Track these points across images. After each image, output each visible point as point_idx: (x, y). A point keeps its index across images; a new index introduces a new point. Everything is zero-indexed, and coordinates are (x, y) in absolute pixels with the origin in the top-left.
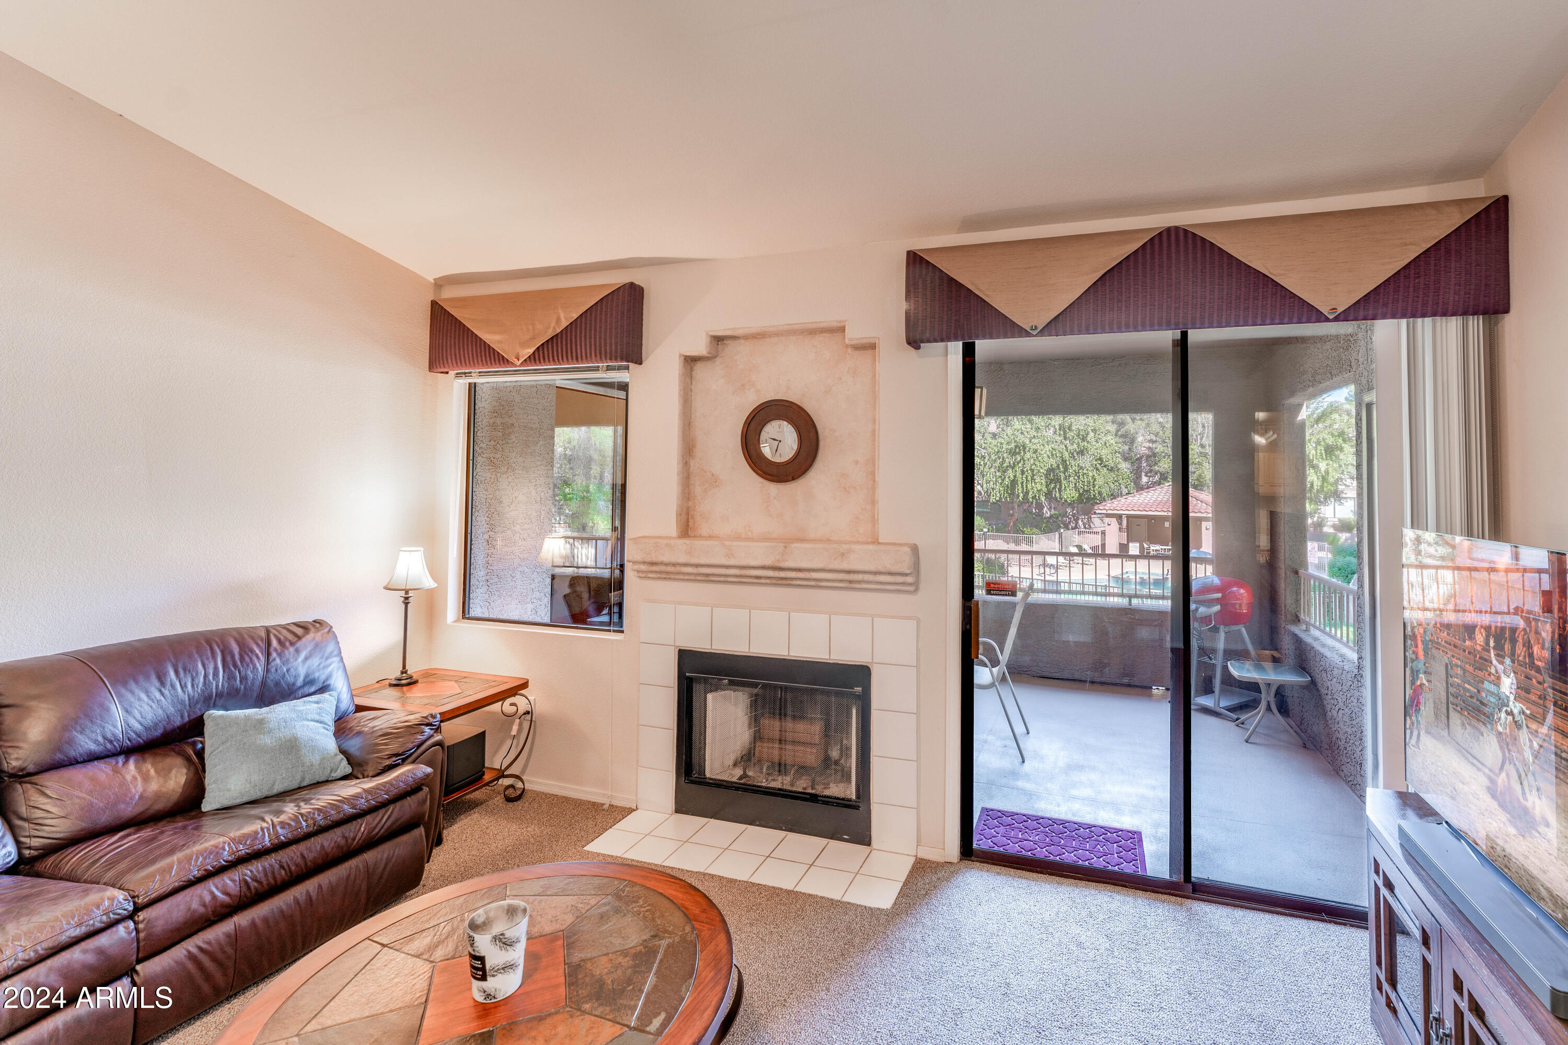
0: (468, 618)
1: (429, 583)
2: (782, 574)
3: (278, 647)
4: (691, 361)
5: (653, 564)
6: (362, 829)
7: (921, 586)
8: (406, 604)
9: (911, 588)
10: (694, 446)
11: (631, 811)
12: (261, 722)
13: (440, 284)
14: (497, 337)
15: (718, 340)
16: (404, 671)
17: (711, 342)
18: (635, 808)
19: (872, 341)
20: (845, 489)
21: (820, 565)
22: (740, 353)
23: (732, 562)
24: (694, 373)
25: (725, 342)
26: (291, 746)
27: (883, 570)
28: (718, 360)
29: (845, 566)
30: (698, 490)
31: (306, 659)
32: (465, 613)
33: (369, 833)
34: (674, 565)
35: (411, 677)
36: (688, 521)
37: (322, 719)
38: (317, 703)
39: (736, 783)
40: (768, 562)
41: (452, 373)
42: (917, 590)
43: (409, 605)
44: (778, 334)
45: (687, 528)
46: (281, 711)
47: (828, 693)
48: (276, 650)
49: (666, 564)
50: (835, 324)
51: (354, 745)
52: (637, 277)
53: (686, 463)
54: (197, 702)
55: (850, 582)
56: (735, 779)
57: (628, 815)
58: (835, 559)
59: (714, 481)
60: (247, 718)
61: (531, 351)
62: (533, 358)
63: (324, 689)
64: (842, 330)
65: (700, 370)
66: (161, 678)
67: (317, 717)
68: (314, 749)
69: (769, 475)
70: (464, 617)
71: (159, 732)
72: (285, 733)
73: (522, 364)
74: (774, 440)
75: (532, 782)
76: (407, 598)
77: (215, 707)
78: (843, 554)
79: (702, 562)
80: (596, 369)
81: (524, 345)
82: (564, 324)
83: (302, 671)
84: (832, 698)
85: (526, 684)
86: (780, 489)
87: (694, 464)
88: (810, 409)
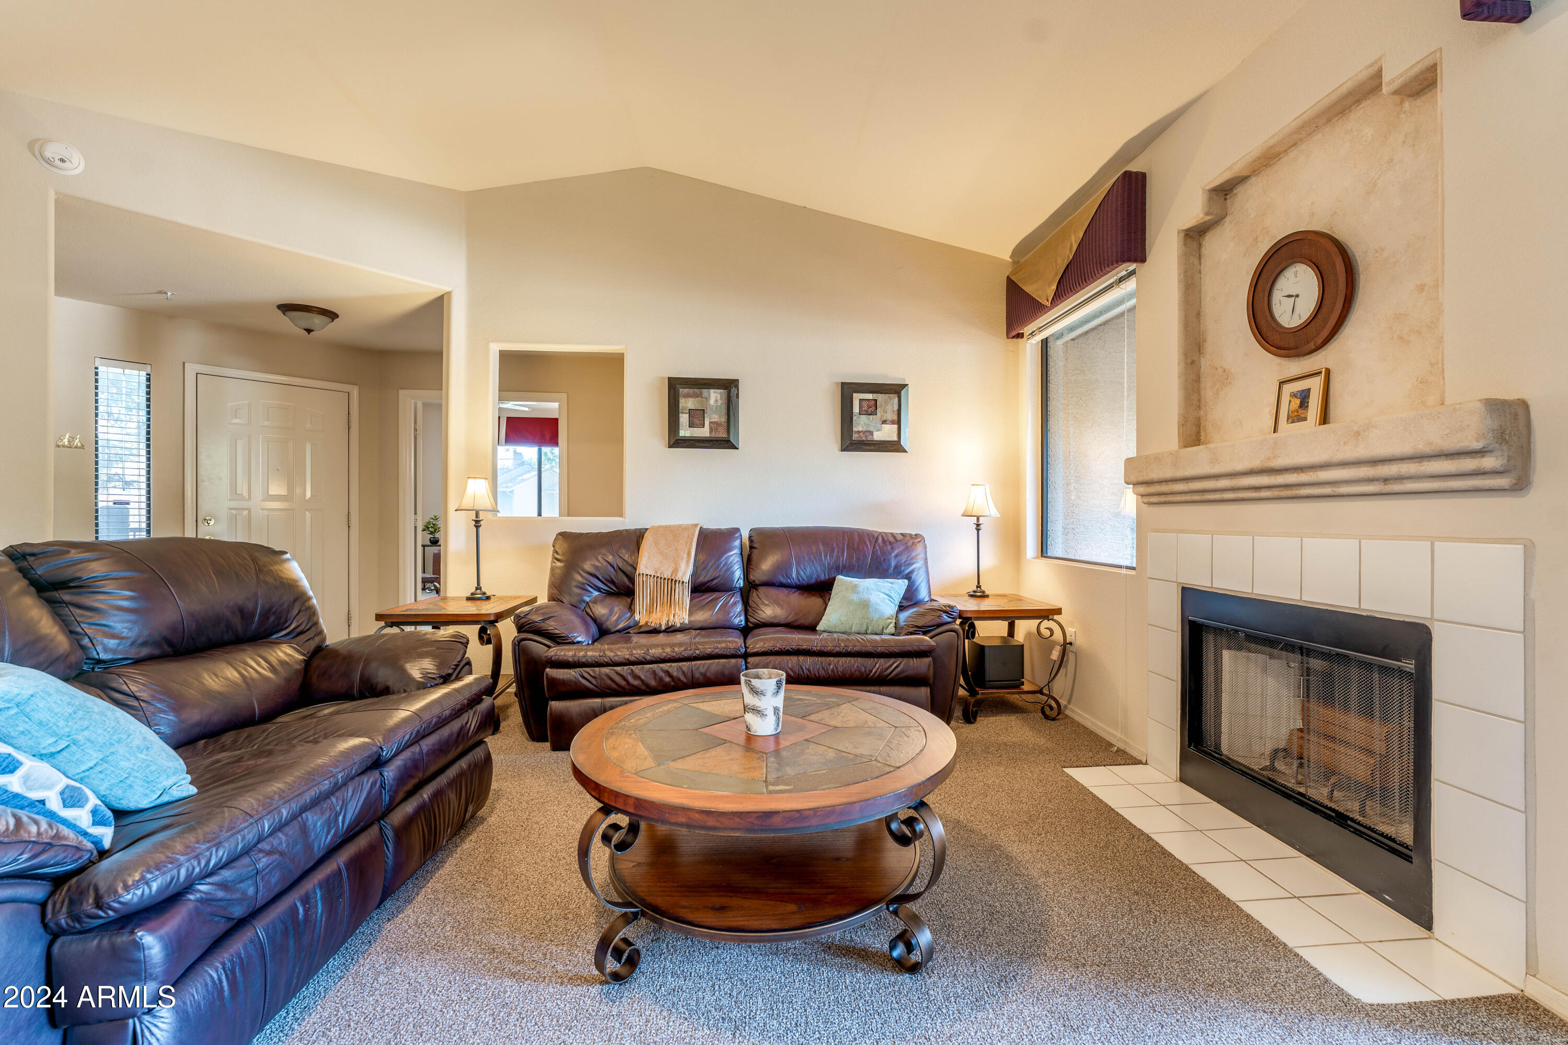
0: (1045, 557)
3: (881, 544)
4: (1194, 235)
5: (1151, 483)
6: (877, 666)
8: (977, 529)
10: (1203, 340)
11: (1137, 762)
12: (856, 586)
13: (1015, 259)
14: (1037, 287)
15: (1223, 192)
16: (979, 586)
17: (1210, 199)
18: (1144, 762)
20: (1401, 338)
22: (1251, 198)
23: (1217, 469)
24: (1203, 249)
25: (1235, 191)
26: (865, 605)
28: (1228, 219)
29: (1361, 452)
30: (1208, 394)
31: (906, 555)
32: (1043, 551)
33: (882, 672)
35: (983, 592)
36: (1198, 433)
37: (891, 594)
38: (892, 583)
39: (1256, 772)
41: (1024, 335)
43: (980, 532)
45: (1194, 439)
47: (1369, 666)
48: (879, 545)
49: (1165, 483)
50: (1366, 74)
51: (907, 619)
52: (1134, 162)
53: (1192, 363)
54: (832, 568)
55: (1386, 480)
56: (1256, 768)
57: (1132, 764)
58: (1345, 444)
59: (1226, 378)
60: (851, 582)
61: (1054, 287)
64: (1377, 77)
65: (1208, 238)
66: (820, 548)
67: (887, 592)
68: (876, 610)
69: (1284, 349)
70: (1042, 556)
71: (813, 581)
72: (865, 596)
74: (1289, 296)
75: (1073, 711)
76: (978, 525)
77: (842, 574)
78: (1358, 434)
81: (1051, 285)
82: (1075, 246)
83: (899, 562)
84: (1376, 676)
85: (1058, 611)
86: (1296, 367)
87: (1205, 363)
88: (1341, 234)
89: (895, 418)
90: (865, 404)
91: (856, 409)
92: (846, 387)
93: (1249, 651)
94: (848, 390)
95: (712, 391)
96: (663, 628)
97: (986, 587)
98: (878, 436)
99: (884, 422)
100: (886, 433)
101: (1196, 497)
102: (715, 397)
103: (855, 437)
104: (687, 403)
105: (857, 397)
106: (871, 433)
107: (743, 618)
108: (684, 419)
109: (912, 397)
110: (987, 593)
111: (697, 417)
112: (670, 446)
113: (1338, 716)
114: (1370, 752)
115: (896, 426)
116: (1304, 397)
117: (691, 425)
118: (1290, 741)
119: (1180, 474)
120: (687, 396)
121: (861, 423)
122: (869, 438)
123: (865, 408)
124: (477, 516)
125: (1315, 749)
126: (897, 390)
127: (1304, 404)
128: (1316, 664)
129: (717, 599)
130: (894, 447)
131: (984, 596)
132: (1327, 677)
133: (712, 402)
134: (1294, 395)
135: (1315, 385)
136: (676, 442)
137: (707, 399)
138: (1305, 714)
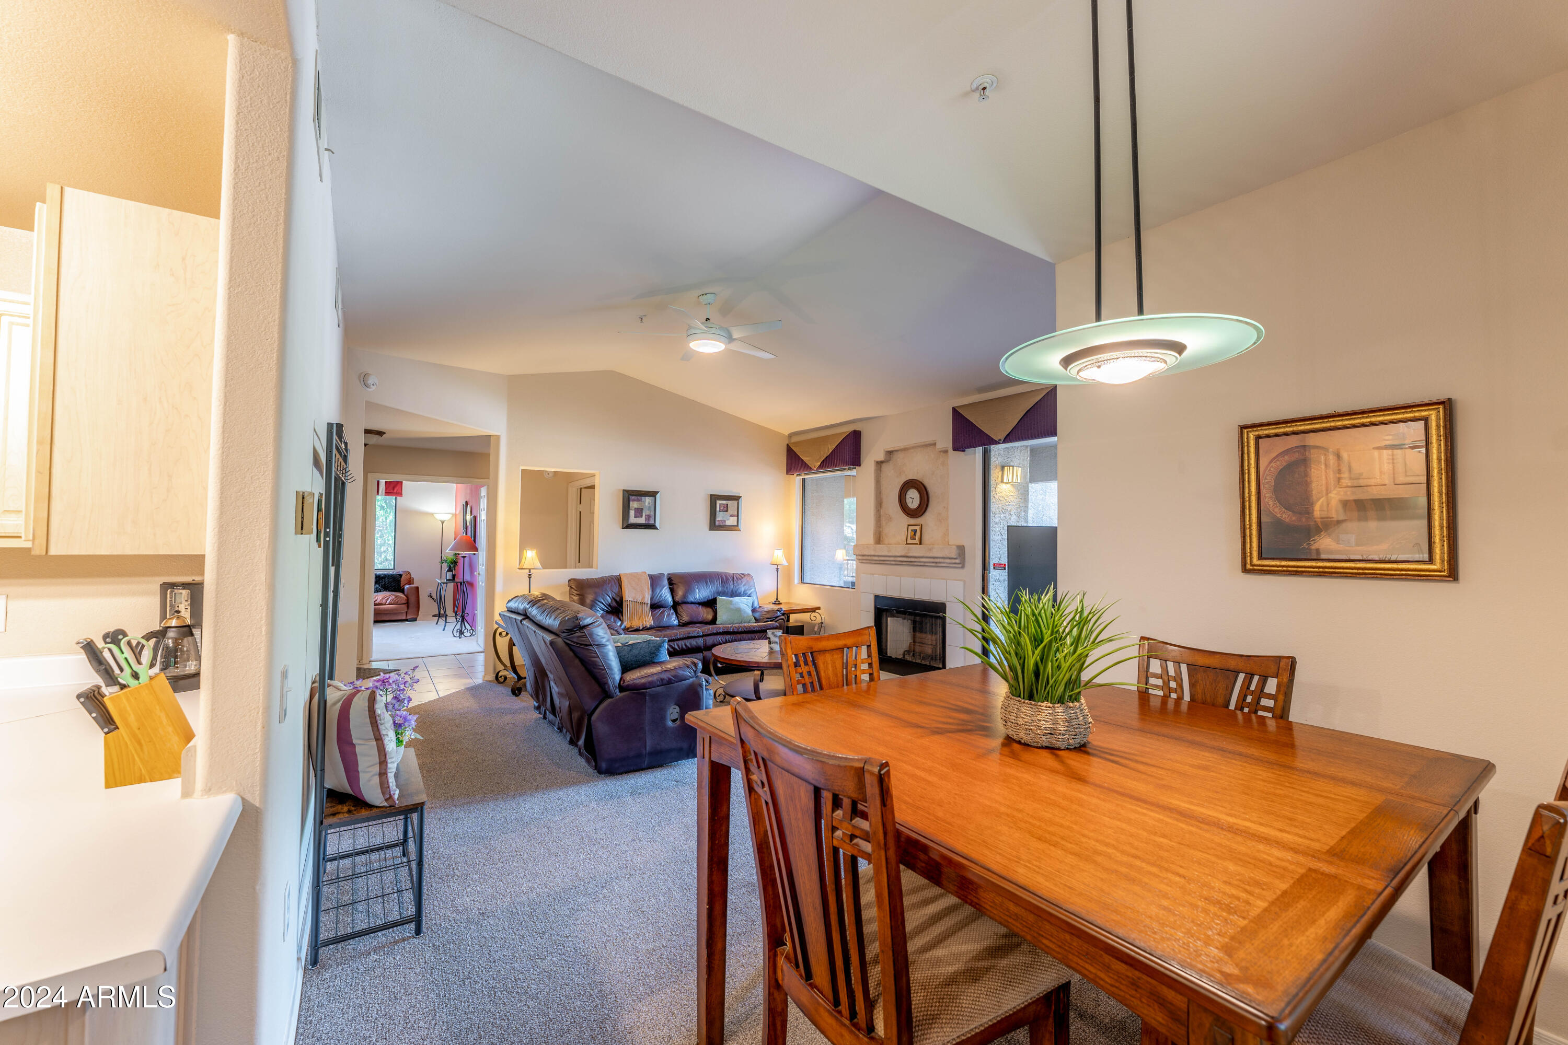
0: (802, 582)
1: (785, 563)
2: (909, 560)
4: (879, 464)
5: (863, 556)
7: (966, 564)
8: (777, 571)
9: (960, 566)
10: (882, 502)
13: (791, 436)
14: (807, 459)
15: (890, 453)
16: (777, 599)
17: (886, 454)
19: (946, 449)
20: (940, 520)
21: (921, 555)
22: (899, 458)
24: (883, 469)
25: (892, 454)
26: (739, 610)
27: (945, 556)
28: (891, 462)
30: (883, 523)
31: (744, 585)
32: (801, 580)
34: (871, 556)
35: (779, 602)
36: (880, 537)
37: (748, 605)
38: (747, 600)
40: (903, 554)
41: (795, 475)
42: (963, 567)
43: (779, 572)
44: (913, 448)
45: (879, 540)
46: (736, 599)
47: (932, 616)
49: (868, 556)
50: (932, 442)
51: (757, 615)
52: (857, 427)
53: (878, 510)
54: (716, 594)
55: (936, 563)
56: (898, 658)
58: (926, 550)
59: (890, 519)
60: (727, 600)
61: (819, 464)
62: (821, 466)
63: (749, 596)
64: (935, 444)
65: (884, 466)
66: (706, 583)
68: (745, 610)
69: (909, 514)
71: (706, 600)
72: (737, 606)
73: (817, 469)
74: (911, 498)
76: (778, 569)
77: (720, 596)
79: (880, 554)
80: (844, 469)
81: (817, 461)
82: (831, 451)
83: (743, 589)
84: (934, 620)
85: (819, 608)
86: (913, 521)
87: (882, 511)
88: (926, 483)
89: (736, 514)
90: (722, 506)
91: (718, 509)
92: (713, 497)
93: (897, 617)
94: (714, 499)
95: (647, 498)
96: (641, 628)
97: (781, 599)
98: (728, 523)
99: (731, 516)
100: (731, 521)
101: (881, 562)
102: (648, 500)
103: (717, 523)
104: (634, 505)
105: (719, 502)
106: (725, 521)
107: (677, 621)
108: (632, 513)
109: (743, 502)
110: (781, 602)
111: (639, 512)
112: (623, 528)
113: (924, 635)
114: (932, 645)
115: (736, 518)
116: (915, 531)
117: (635, 516)
118: (910, 646)
119: (877, 554)
120: (633, 500)
121: (720, 516)
122: (724, 524)
123: (722, 508)
124: (530, 572)
125: (918, 649)
126: (737, 498)
127: (915, 534)
128: (918, 619)
129: (663, 612)
130: (735, 528)
131: (780, 604)
132: (921, 623)
133: (647, 504)
134: (912, 530)
135: (918, 528)
136: (628, 526)
137: (645, 502)
138: (914, 638)
